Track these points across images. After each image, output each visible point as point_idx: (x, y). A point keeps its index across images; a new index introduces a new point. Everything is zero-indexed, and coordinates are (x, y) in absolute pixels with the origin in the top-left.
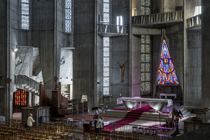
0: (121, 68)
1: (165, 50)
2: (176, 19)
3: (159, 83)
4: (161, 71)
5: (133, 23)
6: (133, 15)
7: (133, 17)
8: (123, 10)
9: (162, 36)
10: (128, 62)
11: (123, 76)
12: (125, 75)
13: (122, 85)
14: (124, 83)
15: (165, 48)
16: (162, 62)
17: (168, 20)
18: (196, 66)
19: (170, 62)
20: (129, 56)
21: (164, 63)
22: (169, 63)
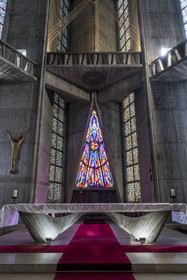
0: (15, 141)
1: (94, 128)
2: (129, 63)
3: (78, 185)
4: (84, 163)
5: (48, 63)
6: (48, 51)
7: (49, 54)
8: (30, 40)
9: (92, 104)
10: (32, 130)
11: (17, 159)
12: (24, 158)
13: (13, 180)
14: (19, 175)
15: (94, 124)
16: (87, 149)
17: (115, 63)
18: (173, 140)
19: (102, 148)
20: (36, 119)
21: (90, 149)
22: (98, 150)
